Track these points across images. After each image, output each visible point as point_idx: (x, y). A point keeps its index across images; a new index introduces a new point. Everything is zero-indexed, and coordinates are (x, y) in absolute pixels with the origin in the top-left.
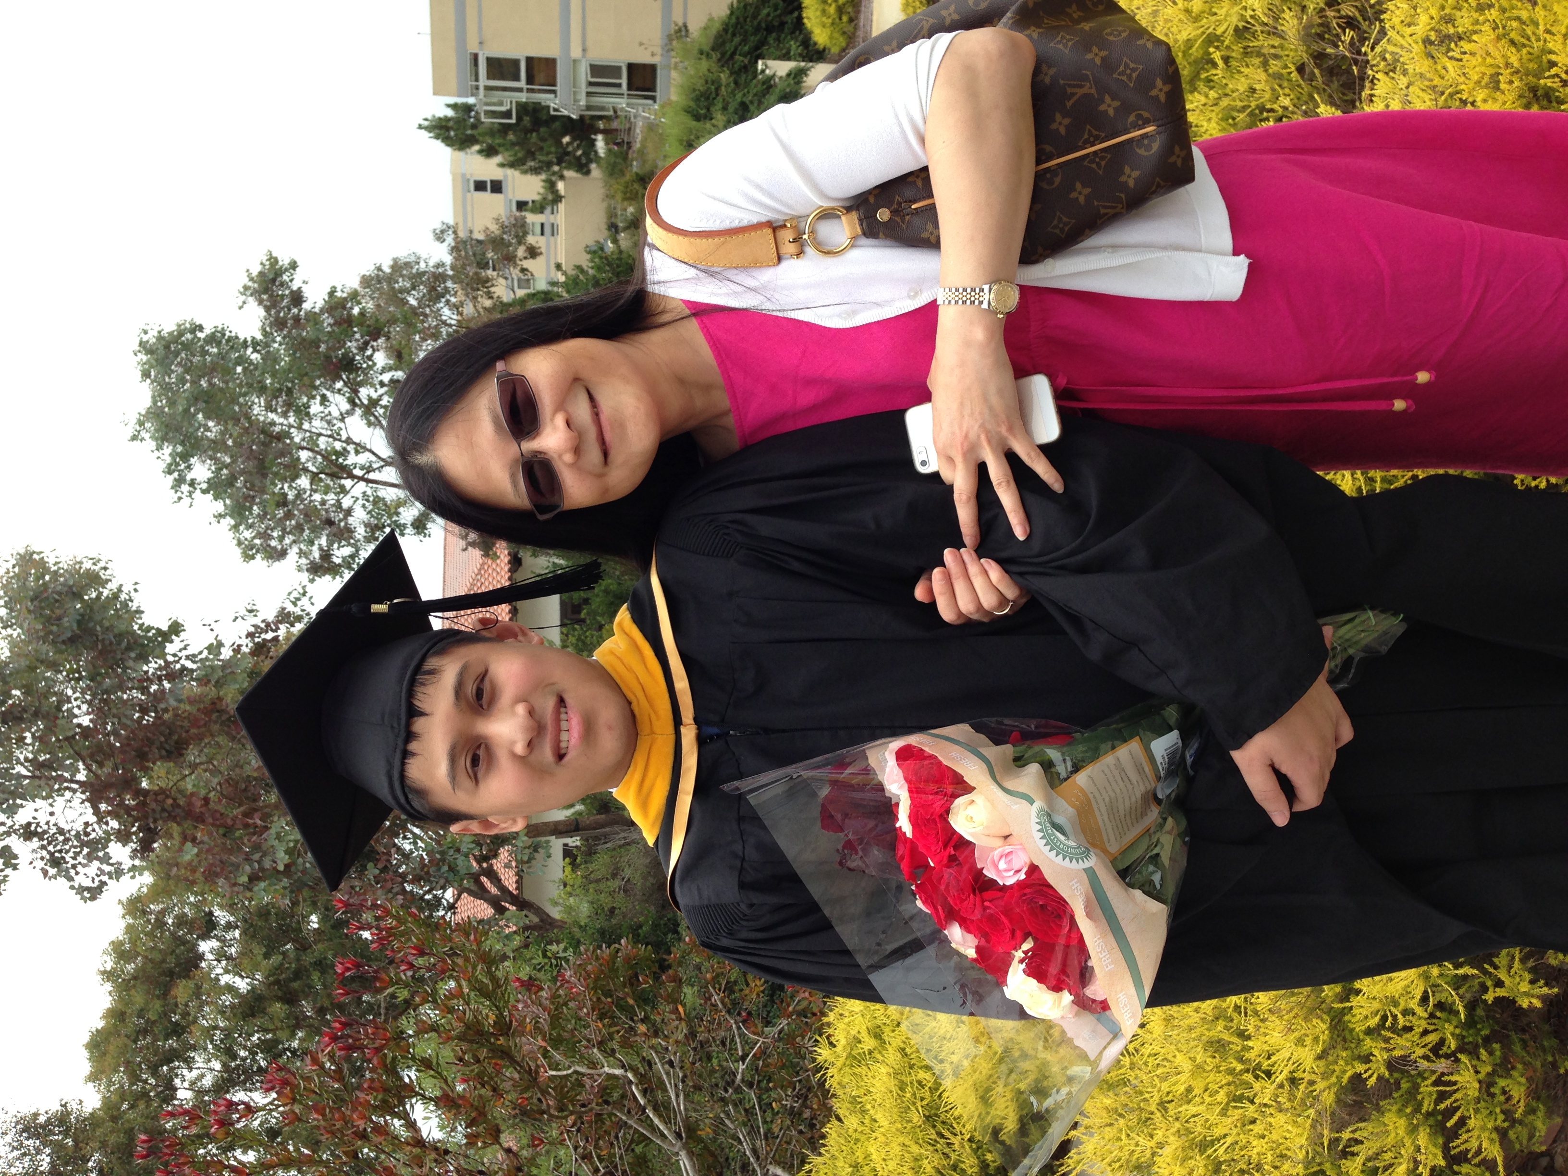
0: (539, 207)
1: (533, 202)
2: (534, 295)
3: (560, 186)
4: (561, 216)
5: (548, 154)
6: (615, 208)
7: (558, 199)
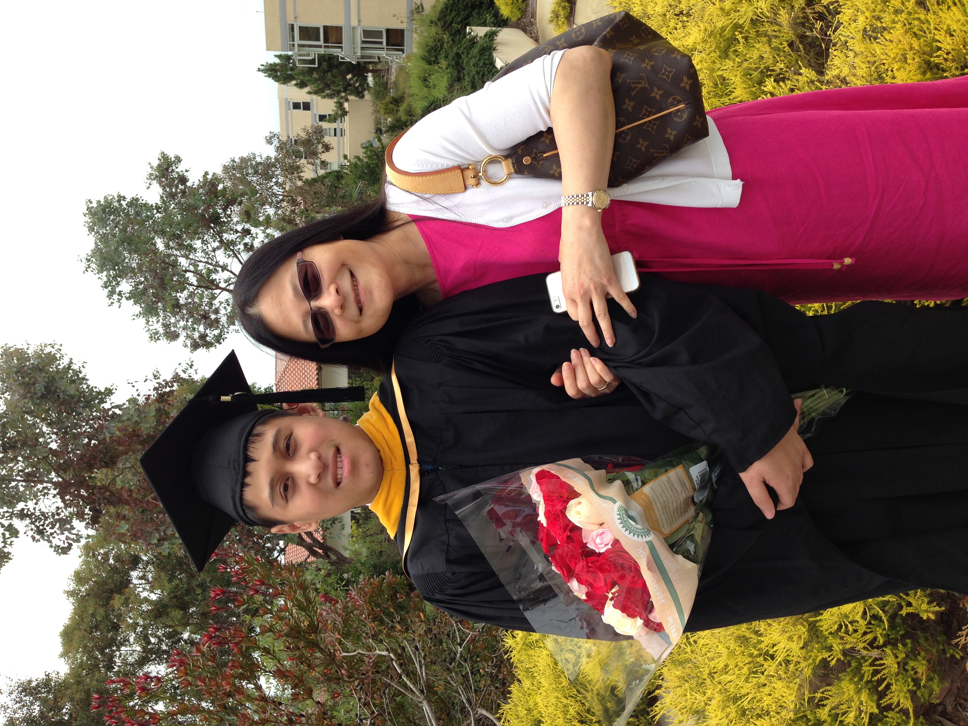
0: (333, 119)
1: (329, 115)
2: (330, 173)
3: (346, 105)
4: (346, 124)
5: (338, 85)
6: (380, 119)
7: (345, 113)
